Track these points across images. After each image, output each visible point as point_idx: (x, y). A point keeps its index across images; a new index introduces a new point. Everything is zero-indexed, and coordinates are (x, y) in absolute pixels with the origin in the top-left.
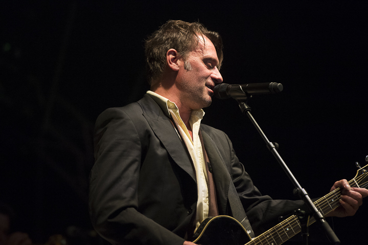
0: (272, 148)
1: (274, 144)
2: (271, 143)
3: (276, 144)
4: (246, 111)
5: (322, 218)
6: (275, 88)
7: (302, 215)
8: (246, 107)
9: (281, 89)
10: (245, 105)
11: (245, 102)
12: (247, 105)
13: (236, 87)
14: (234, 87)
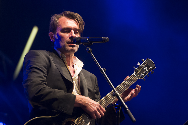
0: (102, 71)
1: (104, 69)
2: (102, 69)
3: (105, 69)
4: (89, 51)
5: (127, 108)
6: (105, 40)
7: (117, 106)
8: (90, 49)
9: (108, 40)
10: (89, 48)
11: (89, 47)
12: (90, 48)
13: (85, 39)
14: (84, 39)
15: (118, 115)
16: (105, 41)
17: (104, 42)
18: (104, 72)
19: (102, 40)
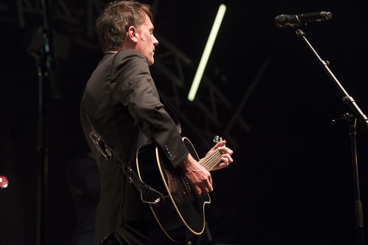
0: (324, 66)
1: (326, 62)
2: (323, 62)
3: (327, 61)
4: (301, 36)
5: (366, 120)
7: (350, 118)
8: (302, 33)
9: (331, 17)
10: (301, 31)
11: (301, 29)
12: (303, 31)
13: (293, 17)
14: (291, 17)
15: (354, 132)
16: (325, 18)
17: (323, 19)
18: (326, 66)
19: (319, 17)
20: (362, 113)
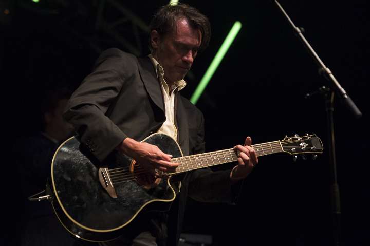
0: (298, 33)
1: (300, 29)
3: (302, 29)
5: (344, 94)
7: (327, 92)
15: (331, 107)
18: (301, 34)
20: (339, 86)
